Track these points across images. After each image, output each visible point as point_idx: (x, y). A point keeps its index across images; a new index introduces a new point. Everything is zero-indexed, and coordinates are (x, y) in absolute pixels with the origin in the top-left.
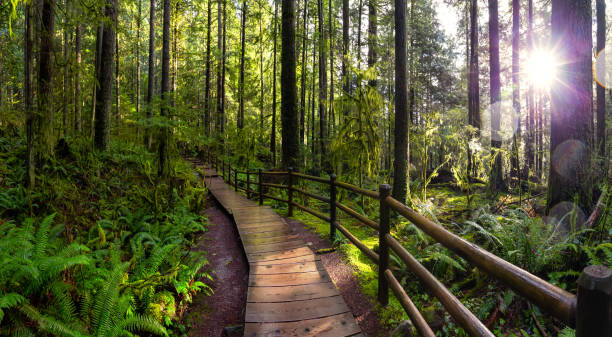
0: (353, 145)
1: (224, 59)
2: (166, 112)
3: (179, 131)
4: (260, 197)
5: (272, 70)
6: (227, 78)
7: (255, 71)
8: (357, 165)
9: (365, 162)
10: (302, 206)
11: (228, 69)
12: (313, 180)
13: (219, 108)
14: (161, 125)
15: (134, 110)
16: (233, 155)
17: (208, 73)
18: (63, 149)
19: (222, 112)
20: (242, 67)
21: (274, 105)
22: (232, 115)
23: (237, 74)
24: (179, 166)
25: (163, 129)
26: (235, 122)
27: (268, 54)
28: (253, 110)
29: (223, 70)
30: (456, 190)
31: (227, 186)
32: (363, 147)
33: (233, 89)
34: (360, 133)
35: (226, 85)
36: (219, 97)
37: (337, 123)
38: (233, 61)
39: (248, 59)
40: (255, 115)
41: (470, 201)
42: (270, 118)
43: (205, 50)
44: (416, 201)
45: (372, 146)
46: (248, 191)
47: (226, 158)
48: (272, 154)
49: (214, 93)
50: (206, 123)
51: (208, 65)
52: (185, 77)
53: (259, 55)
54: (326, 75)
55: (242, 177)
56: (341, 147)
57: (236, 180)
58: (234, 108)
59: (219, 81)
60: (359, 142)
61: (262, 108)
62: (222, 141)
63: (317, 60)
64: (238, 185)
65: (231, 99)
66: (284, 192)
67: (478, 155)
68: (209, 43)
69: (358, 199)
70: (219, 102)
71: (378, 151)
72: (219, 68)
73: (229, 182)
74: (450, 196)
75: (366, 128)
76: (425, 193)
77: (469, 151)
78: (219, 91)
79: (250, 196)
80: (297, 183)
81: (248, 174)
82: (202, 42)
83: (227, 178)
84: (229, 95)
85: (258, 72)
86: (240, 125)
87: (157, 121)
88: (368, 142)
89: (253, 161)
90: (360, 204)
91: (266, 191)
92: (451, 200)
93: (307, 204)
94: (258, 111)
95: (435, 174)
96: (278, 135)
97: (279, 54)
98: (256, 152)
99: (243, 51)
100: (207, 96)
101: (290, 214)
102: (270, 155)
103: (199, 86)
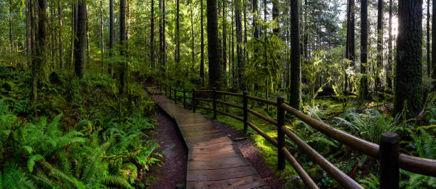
0: (261, 72)
1: (164, 16)
2: (124, 53)
3: (133, 65)
4: (193, 107)
5: (200, 22)
6: (166, 28)
7: (187, 23)
8: (264, 84)
9: (270, 83)
10: (225, 112)
11: (167, 22)
12: (232, 95)
13: (161, 49)
14: (121, 61)
15: (100, 52)
16: (172, 80)
17: (152, 25)
18: (54, 78)
19: (164, 51)
20: (177, 20)
21: (202, 46)
22: (171, 54)
23: (174, 26)
24: (133, 88)
25: (122, 64)
26: (173, 58)
27: (196, 11)
28: (186, 50)
29: (163, 23)
30: (336, 100)
31: (168, 100)
32: (268, 73)
33: (171, 36)
34: (266, 64)
35: (166, 33)
36: (161, 41)
37: (250, 57)
38: (171, 17)
39: (181, 15)
40: (188, 53)
41: (345, 106)
42: (200, 55)
43: (150, 10)
44: (306, 107)
45: (274, 73)
46: (185, 104)
47: (167, 81)
48: (201, 78)
49: (157, 38)
50: (152, 59)
51: (152, 20)
52: (136, 29)
53: (190, 12)
54: (240, 24)
55: (180, 94)
56: (253, 73)
57: (175, 96)
58: (172, 48)
59: (160, 30)
60: (266, 70)
61: (193, 48)
62: (164, 71)
63: (234, 14)
64: (177, 100)
65: (170, 42)
66: (211, 104)
67: (352, 78)
68: (152, 5)
69: (265, 107)
70: (161, 45)
71: (279, 75)
72: (160, 21)
73: (170, 98)
74: (332, 104)
75: (270, 60)
76: (313, 102)
77: (346, 75)
78: (160, 37)
79: (187, 106)
80: (220, 98)
81: (184, 92)
82: (148, 4)
83: (168, 95)
84: (168, 39)
85: (190, 24)
86: (178, 59)
87: (117, 58)
88: (272, 70)
89: (188, 83)
90: (266, 110)
91: (198, 103)
92: (332, 106)
93: (227, 111)
94: (190, 50)
95: (320, 90)
96: (206, 66)
97: (204, 11)
98: (189, 77)
99: (178, 10)
100: (152, 41)
101: (215, 118)
102: (199, 80)
103: (146, 34)
